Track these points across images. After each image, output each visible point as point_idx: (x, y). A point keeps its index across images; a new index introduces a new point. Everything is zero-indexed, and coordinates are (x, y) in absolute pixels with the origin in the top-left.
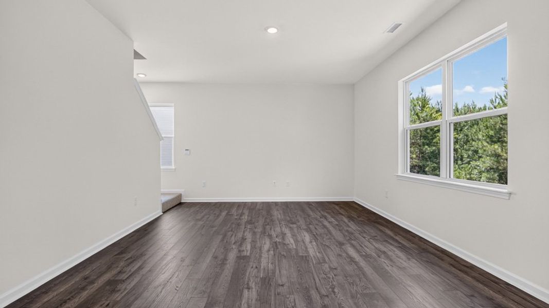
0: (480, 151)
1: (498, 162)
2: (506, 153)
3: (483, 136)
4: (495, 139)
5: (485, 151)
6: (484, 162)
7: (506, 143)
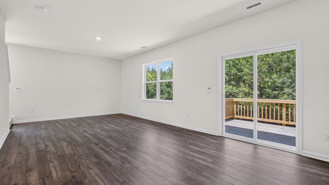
0: (164, 91)
1: (169, 95)
2: (172, 92)
3: (165, 84)
4: (168, 86)
5: (165, 90)
6: (165, 95)
7: (172, 87)
